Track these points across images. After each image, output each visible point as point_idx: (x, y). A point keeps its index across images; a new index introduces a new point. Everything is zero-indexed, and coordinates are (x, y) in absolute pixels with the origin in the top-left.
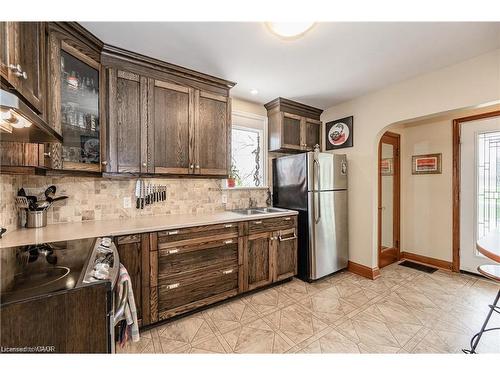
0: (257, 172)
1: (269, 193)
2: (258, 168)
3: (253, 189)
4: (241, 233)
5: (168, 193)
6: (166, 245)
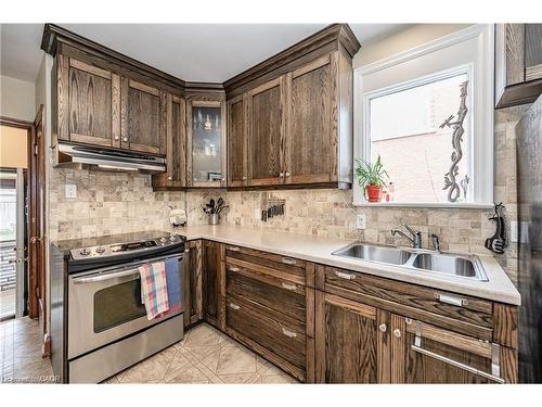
0: (454, 168)
1: (501, 223)
2: (456, 158)
3: (436, 209)
4: (310, 283)
5: (287, 208)
6: (230, 260)
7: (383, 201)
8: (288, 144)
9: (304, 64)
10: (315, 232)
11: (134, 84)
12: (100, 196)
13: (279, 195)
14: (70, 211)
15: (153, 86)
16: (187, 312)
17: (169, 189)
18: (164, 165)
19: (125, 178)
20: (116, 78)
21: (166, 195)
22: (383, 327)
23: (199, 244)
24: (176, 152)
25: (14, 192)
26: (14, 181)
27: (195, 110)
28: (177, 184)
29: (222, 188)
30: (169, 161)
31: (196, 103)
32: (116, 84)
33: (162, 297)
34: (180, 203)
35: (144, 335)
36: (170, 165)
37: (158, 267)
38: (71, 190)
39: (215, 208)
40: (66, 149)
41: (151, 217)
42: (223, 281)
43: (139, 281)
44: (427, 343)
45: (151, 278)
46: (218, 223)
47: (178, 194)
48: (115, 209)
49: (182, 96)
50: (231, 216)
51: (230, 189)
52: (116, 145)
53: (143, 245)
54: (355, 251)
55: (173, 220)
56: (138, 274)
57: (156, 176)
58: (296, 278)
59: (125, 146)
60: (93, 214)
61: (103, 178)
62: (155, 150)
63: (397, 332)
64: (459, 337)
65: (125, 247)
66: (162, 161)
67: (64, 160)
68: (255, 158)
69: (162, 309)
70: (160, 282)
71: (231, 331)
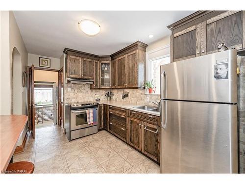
4: (127, 115)
5: (129, 95)
6: (110, 110)
7: (153, 93)
8: (127, 76)
9: (131, 52)
10: (136, 103)
11: (85, 59)
12: (76, 91)
13: (127, 91)
14: (69, 95)
15: (90, 59)
16: (99, 125)
17: (94, 89)
18: (93, 82)
19: (82, 86)
20: (80, 59)
21: (94, 91)
22: (140, 125)
23: (102, 106)
24: (96, 78)
25: (52, 89)
26: (53, 85)
27: (102, 64)
28: (96, 87)
29: (110, 88)
30: (94, 80)
31: (102, 62)
32: (80, 60)
33: (92, 119)
34: (98, 93)
35: (87, 129)
36: (95, 82)
37: (91, 111)
38: (69, 90)
39: (109, 95)
40: (69, 79)
41: (90, 97)
42: (108, 116)
43: (86, 114)
44: (148, 127)
45: (89, 113)
46: (110, 100)
47: (97, 90)
48: (80, 95)
49: (98, 60)
50: (114, 97)
51: (112, 89)
52: (80, 77)
53: (87, 104)
54: (143, 108)
55: (96, 98)
56: (86, 112)
57: (91, 85)
58: (124, 114)
59: (83, 77)
60: (75, 96)
61: (77, 86)
62: (90, 78)
63: (142, 125)
64: (152, 125)
65: (82, 105)
66: (92, 80)
67: (69, 82)
68: (119, 79)
69: (92, 122)
70: (91, 115)
71: (111, 131)
